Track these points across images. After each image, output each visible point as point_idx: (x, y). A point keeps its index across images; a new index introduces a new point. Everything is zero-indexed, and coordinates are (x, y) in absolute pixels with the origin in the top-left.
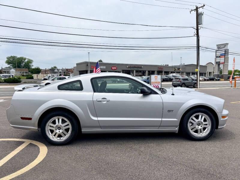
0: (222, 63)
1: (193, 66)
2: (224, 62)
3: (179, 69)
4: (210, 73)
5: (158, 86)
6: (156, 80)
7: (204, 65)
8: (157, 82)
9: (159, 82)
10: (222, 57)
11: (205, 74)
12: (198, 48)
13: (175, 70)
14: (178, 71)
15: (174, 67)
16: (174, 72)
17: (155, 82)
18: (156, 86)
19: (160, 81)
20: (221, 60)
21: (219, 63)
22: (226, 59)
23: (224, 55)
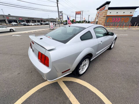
4: (57, 21)
7: (55, 19)
8: (52, 26)
12: (58, 12)
14: (48, 21)
20: (61, 17)
21: (61, 18)
22: (62, 17)
23: (62, 15)
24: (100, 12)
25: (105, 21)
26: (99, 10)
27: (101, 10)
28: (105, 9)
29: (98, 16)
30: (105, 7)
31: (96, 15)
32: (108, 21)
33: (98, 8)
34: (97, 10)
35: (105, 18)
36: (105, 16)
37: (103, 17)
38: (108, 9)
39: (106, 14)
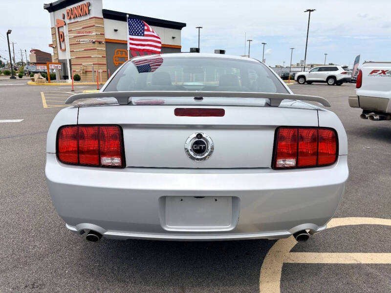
24: (68, 21)
28: (93, 15)
29: (64, 39)
30: (89, 4)
31: (54, 34)
32: (118, 62)
33: (53, 5)
34: (53, 13)
35: (103, 48)
36: (100, 43)
37: (93, 45)
38: (102, 17)
39: (102, 33)
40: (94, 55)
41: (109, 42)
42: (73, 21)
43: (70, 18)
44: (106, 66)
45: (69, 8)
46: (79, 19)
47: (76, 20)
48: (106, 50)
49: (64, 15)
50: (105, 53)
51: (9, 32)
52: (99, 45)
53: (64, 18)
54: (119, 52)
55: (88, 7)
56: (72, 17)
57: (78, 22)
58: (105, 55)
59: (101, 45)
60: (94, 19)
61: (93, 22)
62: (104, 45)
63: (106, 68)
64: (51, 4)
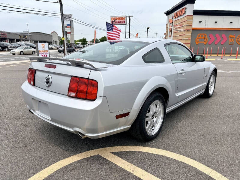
0: (69, 33)
1: (39, 34)
2: (70, 32)
3: (25, 36)
4: (55, 41)
5: (46, 55)
6: (44, 48)
7: (49, 34)
8: (45, 51)
9: (47, 51)
10: (68, 27)
11: (51, 42)
12: (62, 17)
13: (20, 37)
14: (24, 39)
15: (19, 34)
16: (28, 40)
17: (43, 51)
18: (44, 55)
19: (48, 49)
20: (68, 30)
21: (67, 33)
22: (72, 30)
23: (71, 25)
24: (174, 20)
25: (189, 42)
26: (173, 14)
27: (177, 16)
28: (187, 14)
29: (171, 30)
30: (186, 8)
31: (167, 28)
32: (198, 42)
33: (169, 11)
34: (168, 16)
35: (190, 34)
36: (188, 31)
37: (184, 32)
38: (193, 15)
39: (191, 24)
40: (184, 38)
41: (194, 30)
42: (176, 19)
43: (175, 18)
44: (190, 44)
45: (175, 12)
46: (179, 18)
47: (178, 18)
48: (192, 35)
49: (173, 16)
50: (190, 37)
51: (148, 28)
52: (187, 32)
53: (173, 18)
54: (201, 36)
55: (185, 10)
56: (176, 17)
57: (179, 19)
58: (190, 38)
59: (189, 32)
60: (187, 17)
61: (186, 19)
62: (191, 32)
63: (190, 46)
64: (168, 11)
